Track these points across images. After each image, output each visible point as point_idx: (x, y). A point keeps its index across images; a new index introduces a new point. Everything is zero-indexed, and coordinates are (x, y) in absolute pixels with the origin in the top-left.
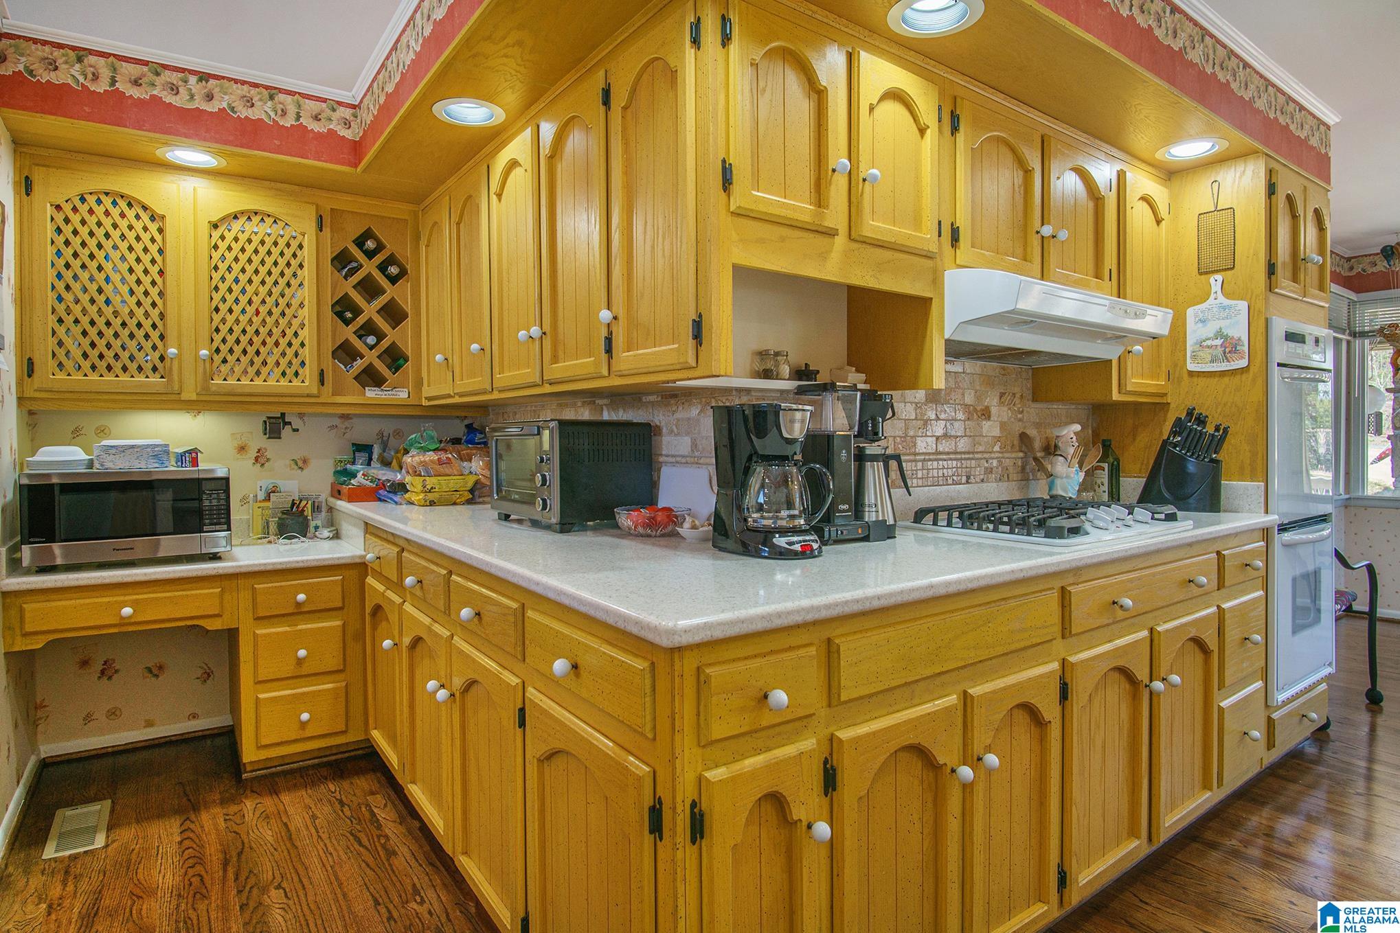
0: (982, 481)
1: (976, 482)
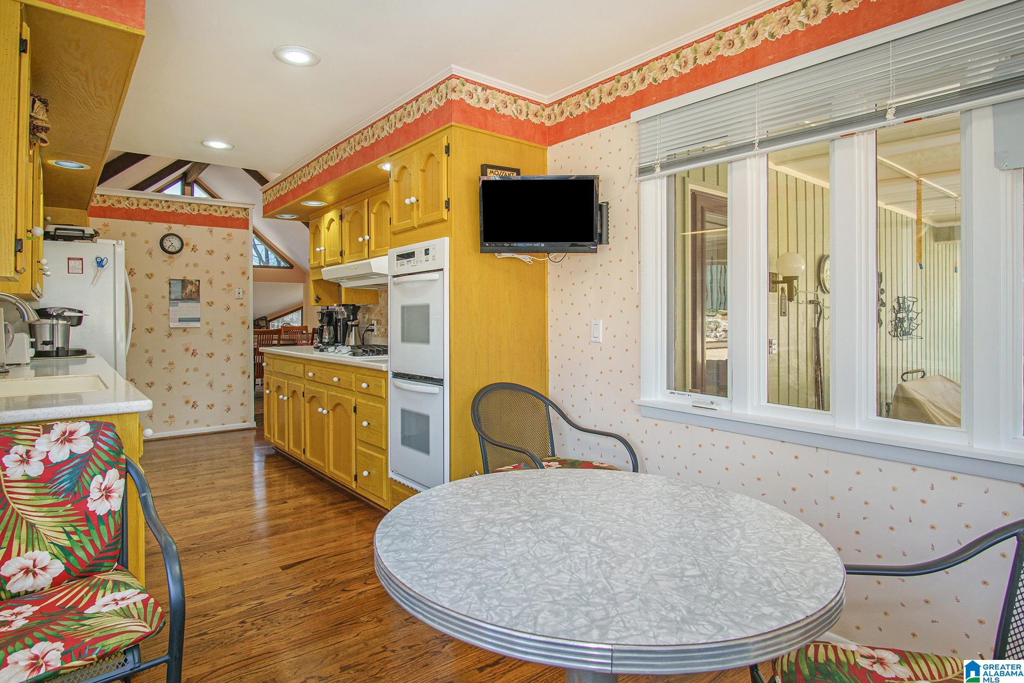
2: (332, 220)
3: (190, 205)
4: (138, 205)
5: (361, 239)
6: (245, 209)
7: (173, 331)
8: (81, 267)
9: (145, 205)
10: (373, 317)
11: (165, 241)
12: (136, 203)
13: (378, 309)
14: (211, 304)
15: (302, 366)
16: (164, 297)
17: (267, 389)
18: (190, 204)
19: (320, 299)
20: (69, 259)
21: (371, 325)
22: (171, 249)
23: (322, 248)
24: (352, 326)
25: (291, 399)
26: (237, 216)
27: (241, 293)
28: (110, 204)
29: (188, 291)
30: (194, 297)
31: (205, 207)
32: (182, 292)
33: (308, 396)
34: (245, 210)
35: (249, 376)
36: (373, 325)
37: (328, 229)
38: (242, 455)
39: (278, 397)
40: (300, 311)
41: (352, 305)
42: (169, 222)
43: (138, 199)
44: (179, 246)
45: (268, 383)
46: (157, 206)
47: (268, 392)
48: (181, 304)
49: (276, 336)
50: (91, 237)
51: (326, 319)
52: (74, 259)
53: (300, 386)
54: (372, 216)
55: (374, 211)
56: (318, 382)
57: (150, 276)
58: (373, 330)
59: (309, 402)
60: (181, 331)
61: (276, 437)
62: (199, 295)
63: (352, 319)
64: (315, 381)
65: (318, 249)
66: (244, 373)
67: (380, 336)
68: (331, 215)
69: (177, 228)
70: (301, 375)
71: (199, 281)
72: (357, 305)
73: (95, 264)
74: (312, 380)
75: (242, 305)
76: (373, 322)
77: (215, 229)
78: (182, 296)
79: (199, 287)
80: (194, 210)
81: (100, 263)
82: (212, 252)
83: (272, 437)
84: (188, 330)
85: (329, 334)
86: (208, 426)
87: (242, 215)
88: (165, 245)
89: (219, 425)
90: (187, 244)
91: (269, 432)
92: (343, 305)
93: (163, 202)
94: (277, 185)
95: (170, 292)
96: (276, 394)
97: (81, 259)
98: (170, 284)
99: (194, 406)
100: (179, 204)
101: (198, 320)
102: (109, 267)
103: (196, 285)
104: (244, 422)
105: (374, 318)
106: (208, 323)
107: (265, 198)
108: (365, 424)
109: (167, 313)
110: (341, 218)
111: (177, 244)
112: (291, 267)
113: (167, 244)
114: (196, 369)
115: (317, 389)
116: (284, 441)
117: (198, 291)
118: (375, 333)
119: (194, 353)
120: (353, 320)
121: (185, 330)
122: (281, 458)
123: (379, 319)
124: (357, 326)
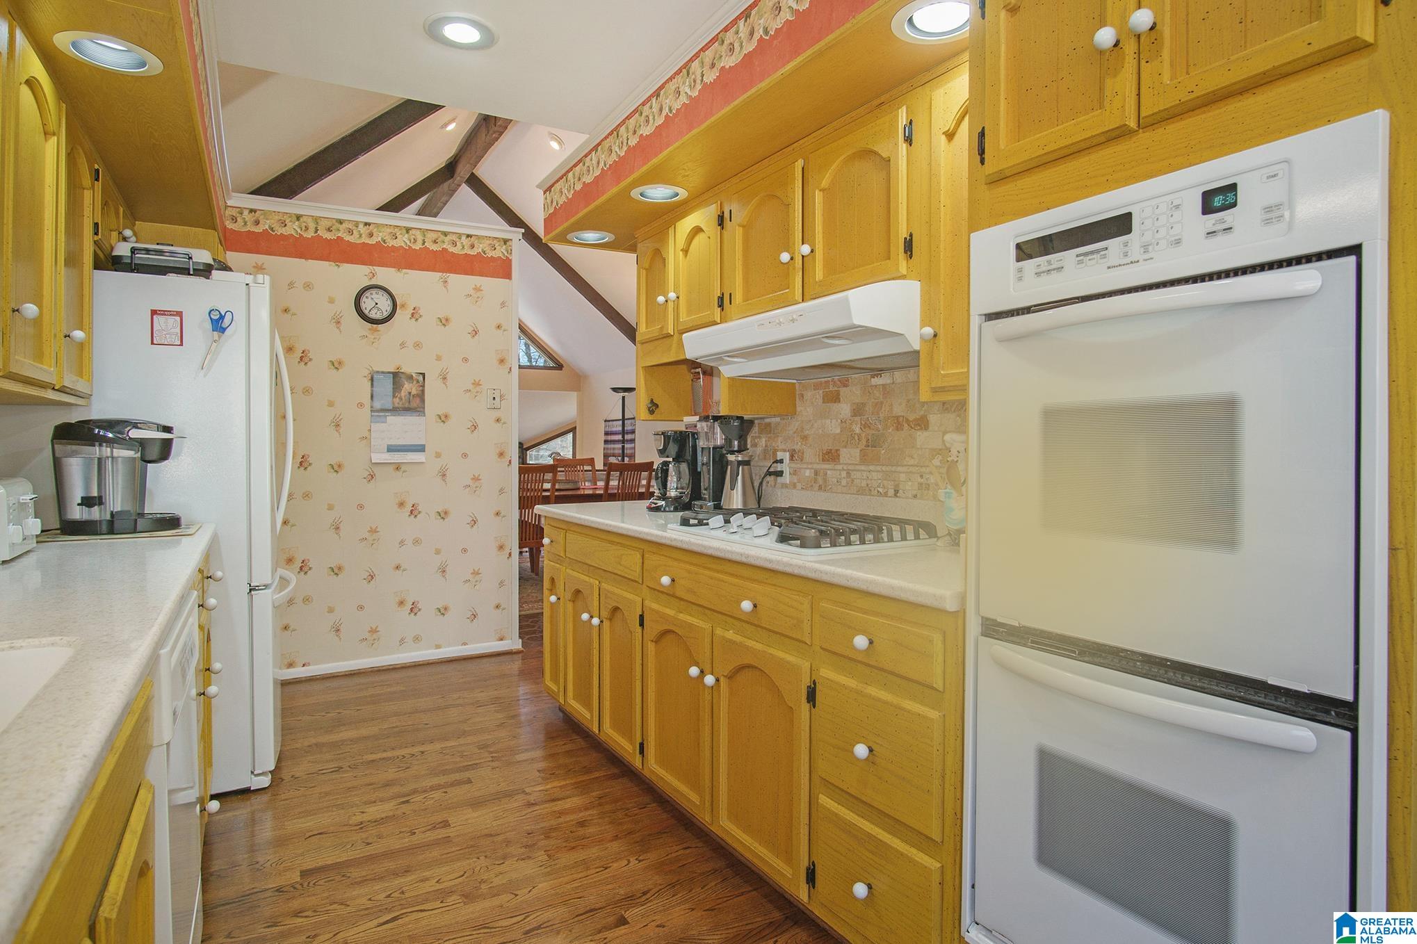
0: (915, 496)
1: (907, 498)
2: (698, 230)
3: (407, 232)
4: (316, 230)
5: (785, 257)
6: (505, 241)
7: (377, 470)
8: (178, 330)
9: (329, 230)
10: (779, 443)
11: (364, 299)
12: (312, 226)
13: (795, 425)
14: (444, 418)
15: (639, 556)
16: (361, 405)
17: (552, 592)
18: (408, 230)
19: (657, 406)
20: (154, 312)
21: (776, 462)
22: (374, 315)
23: (672, 295)
24: (740, 463)
25: (606, 624)
26: (490, 254)
27: (498, 399)
28: (267, 227)
29: (403, 393)
30: (415, 405)
31: (434, 236)
32: (394, 396)
33: (653, 628)
34: (505, 243)
35: (510, 554)
36: (781, 461)
37: (686, 251)
38: (501, 725)
39: (577, 616)
40: (570, 436)
41: (738, 418)
42: (371, 264)
43: (316, 220)
44: (389, 309)
45: (552, 580)
46: (351, 232)
47: (553, 598)
48: (391, 419)
49: (549, 476)
50: (205, 271)
51: (673, 449)
52: (164, 313)
53: (632, 600)
54: (818, 196)
55: (825, 183)
56: (681, 599)
57: (337, 365)
58: (780, 474)
59: (657, 641)
60: (391, 468)
61: (570, 693)
62: (423, 401)
63: (736, 449)
64: (674, 596)
65: (661, 299)
66: (501, 547)
67: (799, 486)
68: (699, 218)
69: (385, 275)
70: (636, 575)
71: (423, 375)
72: (746, 417)
73: (208, 325)
74: (669, 594)
75: (498, 420)
76: (780, 455)
77: (453, 278)
78: (393, 403)
79: (423, 386)
80: (415, 241)
81: (218, 324)
82: (447, 320)
83: (562, 694)
84: (403, 468)
85: (679, 479)
86: (438, 647)
87: (499, 252)
88: (363, 306)
89: (459, 645)
90: (403, 306)
91: (555, 679)
92: (716, 418)
93: (361, 226)
94: (575, 165)
95: (372, 397)
96: (570, 605)
97: (180, 314)
98: (372, 379)
99: (414, 610)
100: (389, 230)
101: (421, 449)
102: (236, 332)
103: (418, 382)
104: (502, 640)
105: (783, 446)
106: (438, 455)
107: (549, 201)
108: (861, 750)
109: (366, 434)
110: (721, 221)
111: (385, 305)
112: (559, 366)
113: (367, 304)
114: (417, 542)
115: (682, 616)
116: (591, 711)
117: (421, 396)
118: (786, 478)
119: (414, 512)
120: (739, 451)
121: (398, 467)
122: (581, 742)
123: (797, 447)
124: (747, 463)
